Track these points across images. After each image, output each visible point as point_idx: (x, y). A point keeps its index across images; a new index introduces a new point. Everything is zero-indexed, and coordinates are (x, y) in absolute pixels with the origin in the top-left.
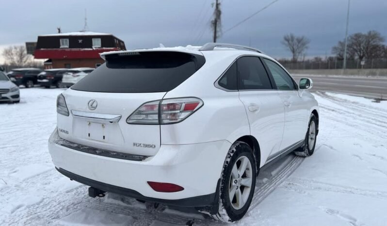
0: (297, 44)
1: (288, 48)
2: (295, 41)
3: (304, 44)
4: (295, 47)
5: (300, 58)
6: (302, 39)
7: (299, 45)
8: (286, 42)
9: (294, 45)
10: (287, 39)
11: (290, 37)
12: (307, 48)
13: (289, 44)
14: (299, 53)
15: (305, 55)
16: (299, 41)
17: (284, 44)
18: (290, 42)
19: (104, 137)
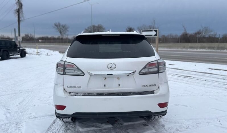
0: (62, 28)
1: (57, 30)
2: (61, 27)
3: (66, 29)
4: (62, 30)
5: (65, 37)
6: (65, 26)
7: (64, 29)
8: (56, 27)
9: (60, 29)
10: (56, 25)
11: (58, 24)
12: (68, 31)
13: (58, 28)
14: (64, 34)
15: (67, 35)
16: (64, 27)
17: (55, 28)
18: (58, 27)
19: (119, 85)
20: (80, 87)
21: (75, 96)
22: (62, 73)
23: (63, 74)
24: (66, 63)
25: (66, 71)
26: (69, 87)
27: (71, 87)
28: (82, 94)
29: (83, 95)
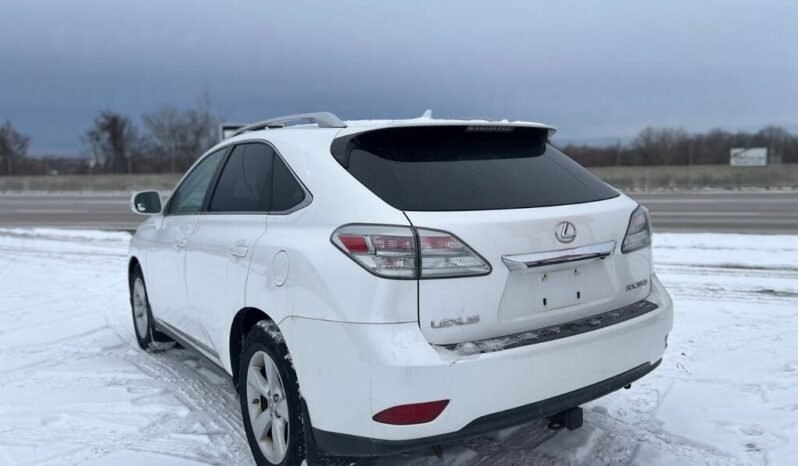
19: (578, 294)
20: (474, 320)
21: (483, 352)
22: (409, 273)
23: (413, 279)
24: (422, 233)
25: (426, 262)
26: (437, 324)
27: (444, 324)
28: (500, 344)
29: (503, 345)
